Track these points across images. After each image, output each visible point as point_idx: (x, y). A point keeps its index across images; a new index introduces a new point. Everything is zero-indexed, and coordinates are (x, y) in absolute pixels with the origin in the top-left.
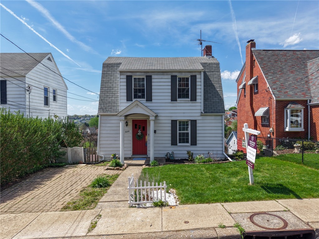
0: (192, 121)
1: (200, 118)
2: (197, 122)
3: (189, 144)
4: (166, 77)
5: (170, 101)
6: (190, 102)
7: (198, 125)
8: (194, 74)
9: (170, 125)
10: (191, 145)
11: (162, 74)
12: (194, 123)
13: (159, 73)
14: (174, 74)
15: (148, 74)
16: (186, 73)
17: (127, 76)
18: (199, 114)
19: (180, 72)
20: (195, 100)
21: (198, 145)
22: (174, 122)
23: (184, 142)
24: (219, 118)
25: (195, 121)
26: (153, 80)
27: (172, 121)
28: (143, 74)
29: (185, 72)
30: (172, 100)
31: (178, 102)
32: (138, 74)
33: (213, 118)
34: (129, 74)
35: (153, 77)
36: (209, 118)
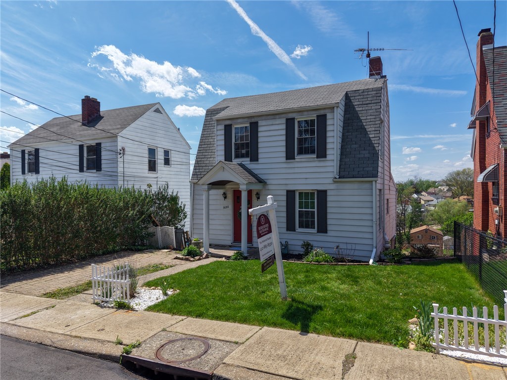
0: (319, 191)
1: (333, 187)
2: (329, 193)
3: (315, 231)
4: (278, 121)
5: (284, 160)
6: (316, 159)
7: (329, 198)
8: (322, 112)
9: (285, 198)
10: (318, 232)
11: (272, 117)
12: (322, 194)
13: (269, 117)
14: (290, 116)
15: (253, 120)
16: (310, 113)
17: (226, 126)
18: (330, 181)
19: (300, 111)
20: (325, 156)
21: (329, 233)
22: (290, 194)
23: (307, 227)
24: (367, 186)
25: (325, 192)
26: (260, 129)
27: (288, 191)
28: (246, 120)
29: (307, 111)
30: (287, 159)
31: (296, 160)
32: (239, 121)
33: (356, 186)
34: (228, 122)
35: (260, 123)
36: (347, 186)
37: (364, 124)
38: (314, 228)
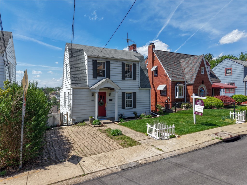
1: (138, 91)
2: (137, 93)
3: (132, 108)
4: (118, 63)
5: (121, 79)
6: (133, 80)
7: (137, 95)
8: (135, 63)
9: (121, 95)
10: (133, 108)
11: (116, 61)
12: (135, 94)
13: (115, 60)
14: (124, 62)
15: (108, 60)
16: (131, 62)
18: (137, 89)
19: (127, 60)
20: (136, 79)
21: (137, 108)
22: (124, 94)
23: (128, 106)
24: (148, 91)
25: (136, 93)
26: (111, 65)
27: (122, 93)
28: (104, 59)
29: (130, 61)
31: (126, 80)
32: (101, 59)
33: (145, 91)
34: (94, 59)
35: (111, 62)
36: (142, 91)
37: (142, 69)
38: (131, 107)
